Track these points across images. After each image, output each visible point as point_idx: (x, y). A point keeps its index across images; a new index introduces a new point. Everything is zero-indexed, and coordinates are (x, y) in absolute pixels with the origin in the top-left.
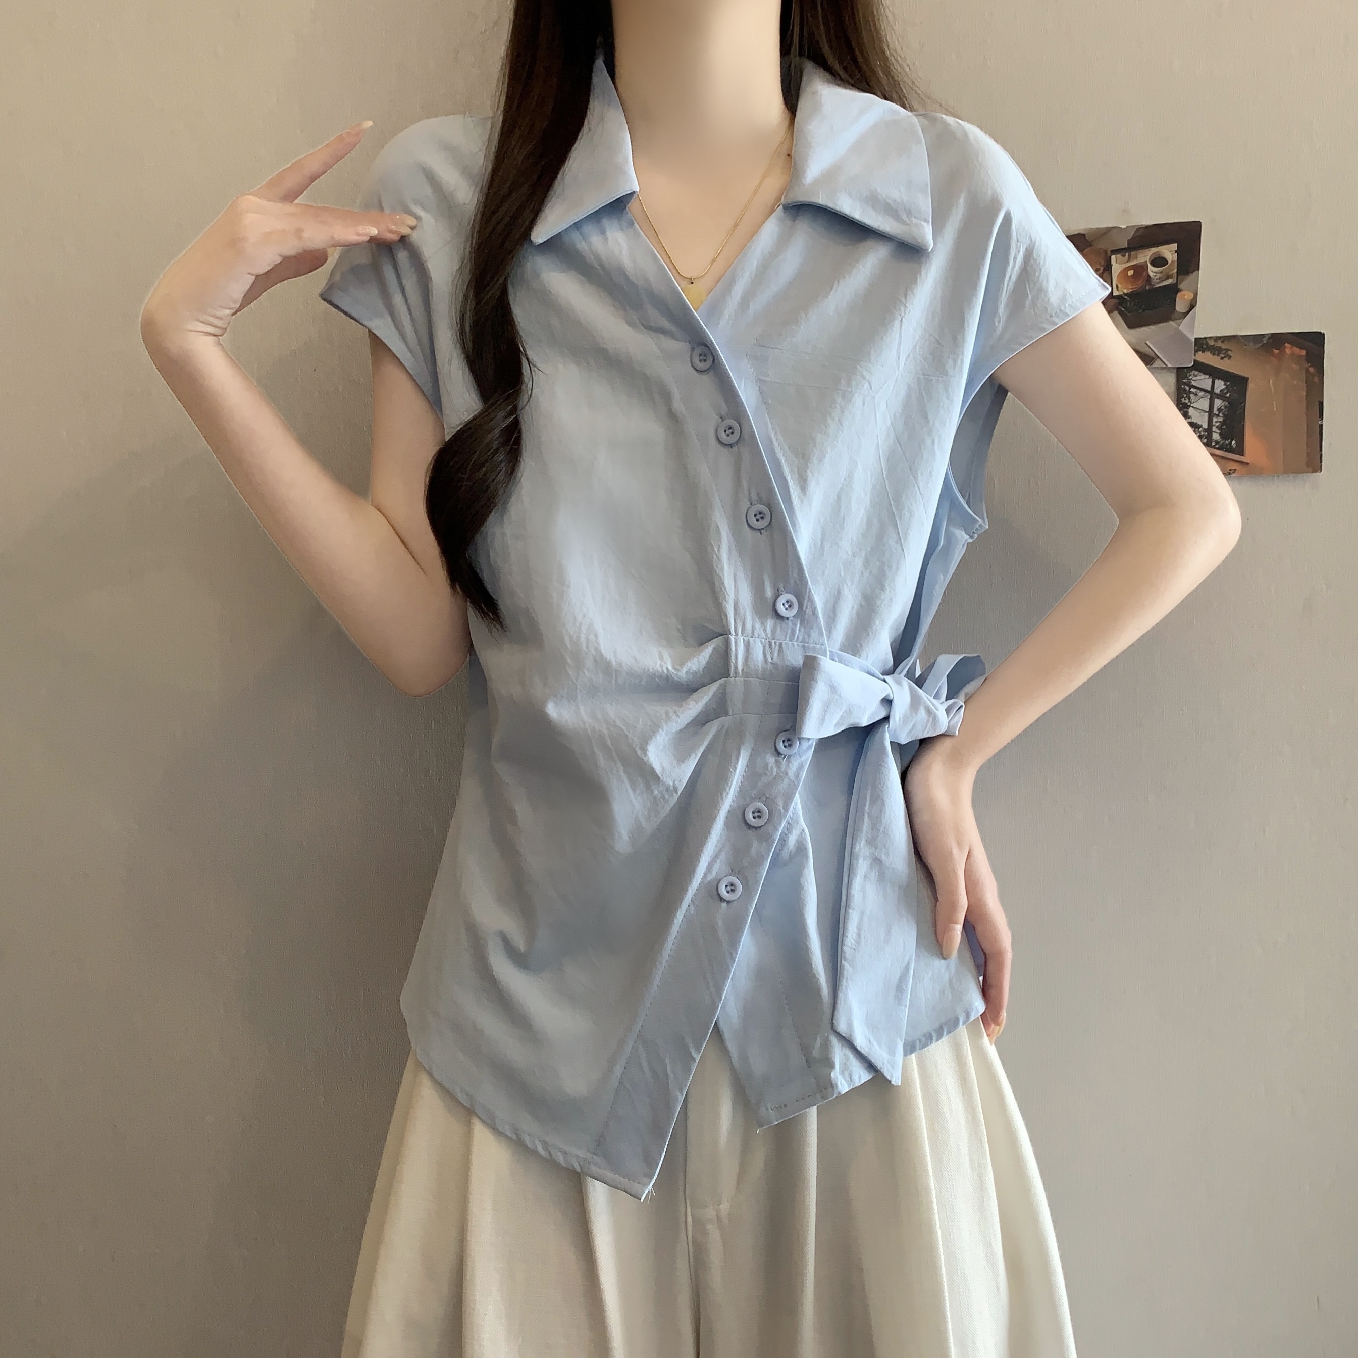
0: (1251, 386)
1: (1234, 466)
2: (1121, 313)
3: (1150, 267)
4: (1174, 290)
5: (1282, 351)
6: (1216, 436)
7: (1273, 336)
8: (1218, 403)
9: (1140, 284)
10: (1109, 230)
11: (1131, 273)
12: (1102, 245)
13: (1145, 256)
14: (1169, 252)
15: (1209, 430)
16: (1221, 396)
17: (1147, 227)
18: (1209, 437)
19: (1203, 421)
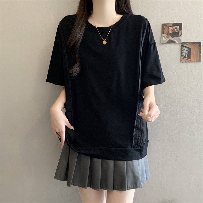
0: (191, 49)
1: (189, 61)
2: (171, 35)
3: (175, 29)
4: (178, 32)
5: (195, 45)
6: (187, 56)
7: (194, 42)
8: (187, 52)
9: (173, 31)
10: (169, 23)
11: (172, 30)
12: (168, 25)
13: (174, 27)
14: (178, 27)
15: (186, 56)
16: (187, 51)
17: (175, 23)
18: (186, 57)
19: (185, 54)
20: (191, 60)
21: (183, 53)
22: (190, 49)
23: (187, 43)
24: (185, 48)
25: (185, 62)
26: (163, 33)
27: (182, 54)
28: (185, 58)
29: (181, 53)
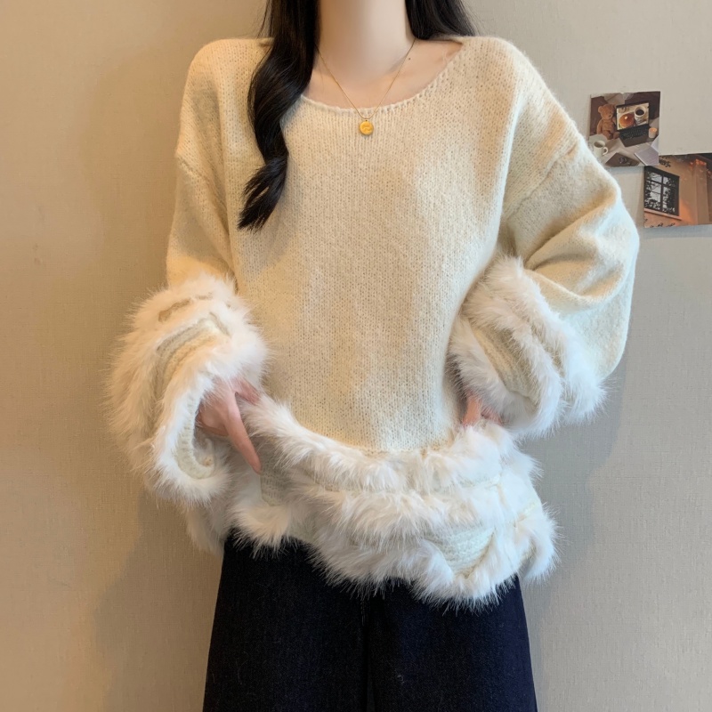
0: (681, 180)
1: (674, 221)
3: (636, 115)
4: (647, 127)
5: (695, 164)
6: (665, 206)
7: (690, 155)
8: (665, 189)
9: (630, 124)
10: (616, 94)
11: (626, 118)
12: (612, 103)
13: (633, 109)
14: (645, 107)
17: (635, 94)
18: (661, 207)
19: (658, 199)
20: (680, 220)
21: (652, 194)
23: (664, 159)
25: (661, 225)
26: (595, 133)
27: (649, 196)
28: (661, 211)
29: (645, 193)
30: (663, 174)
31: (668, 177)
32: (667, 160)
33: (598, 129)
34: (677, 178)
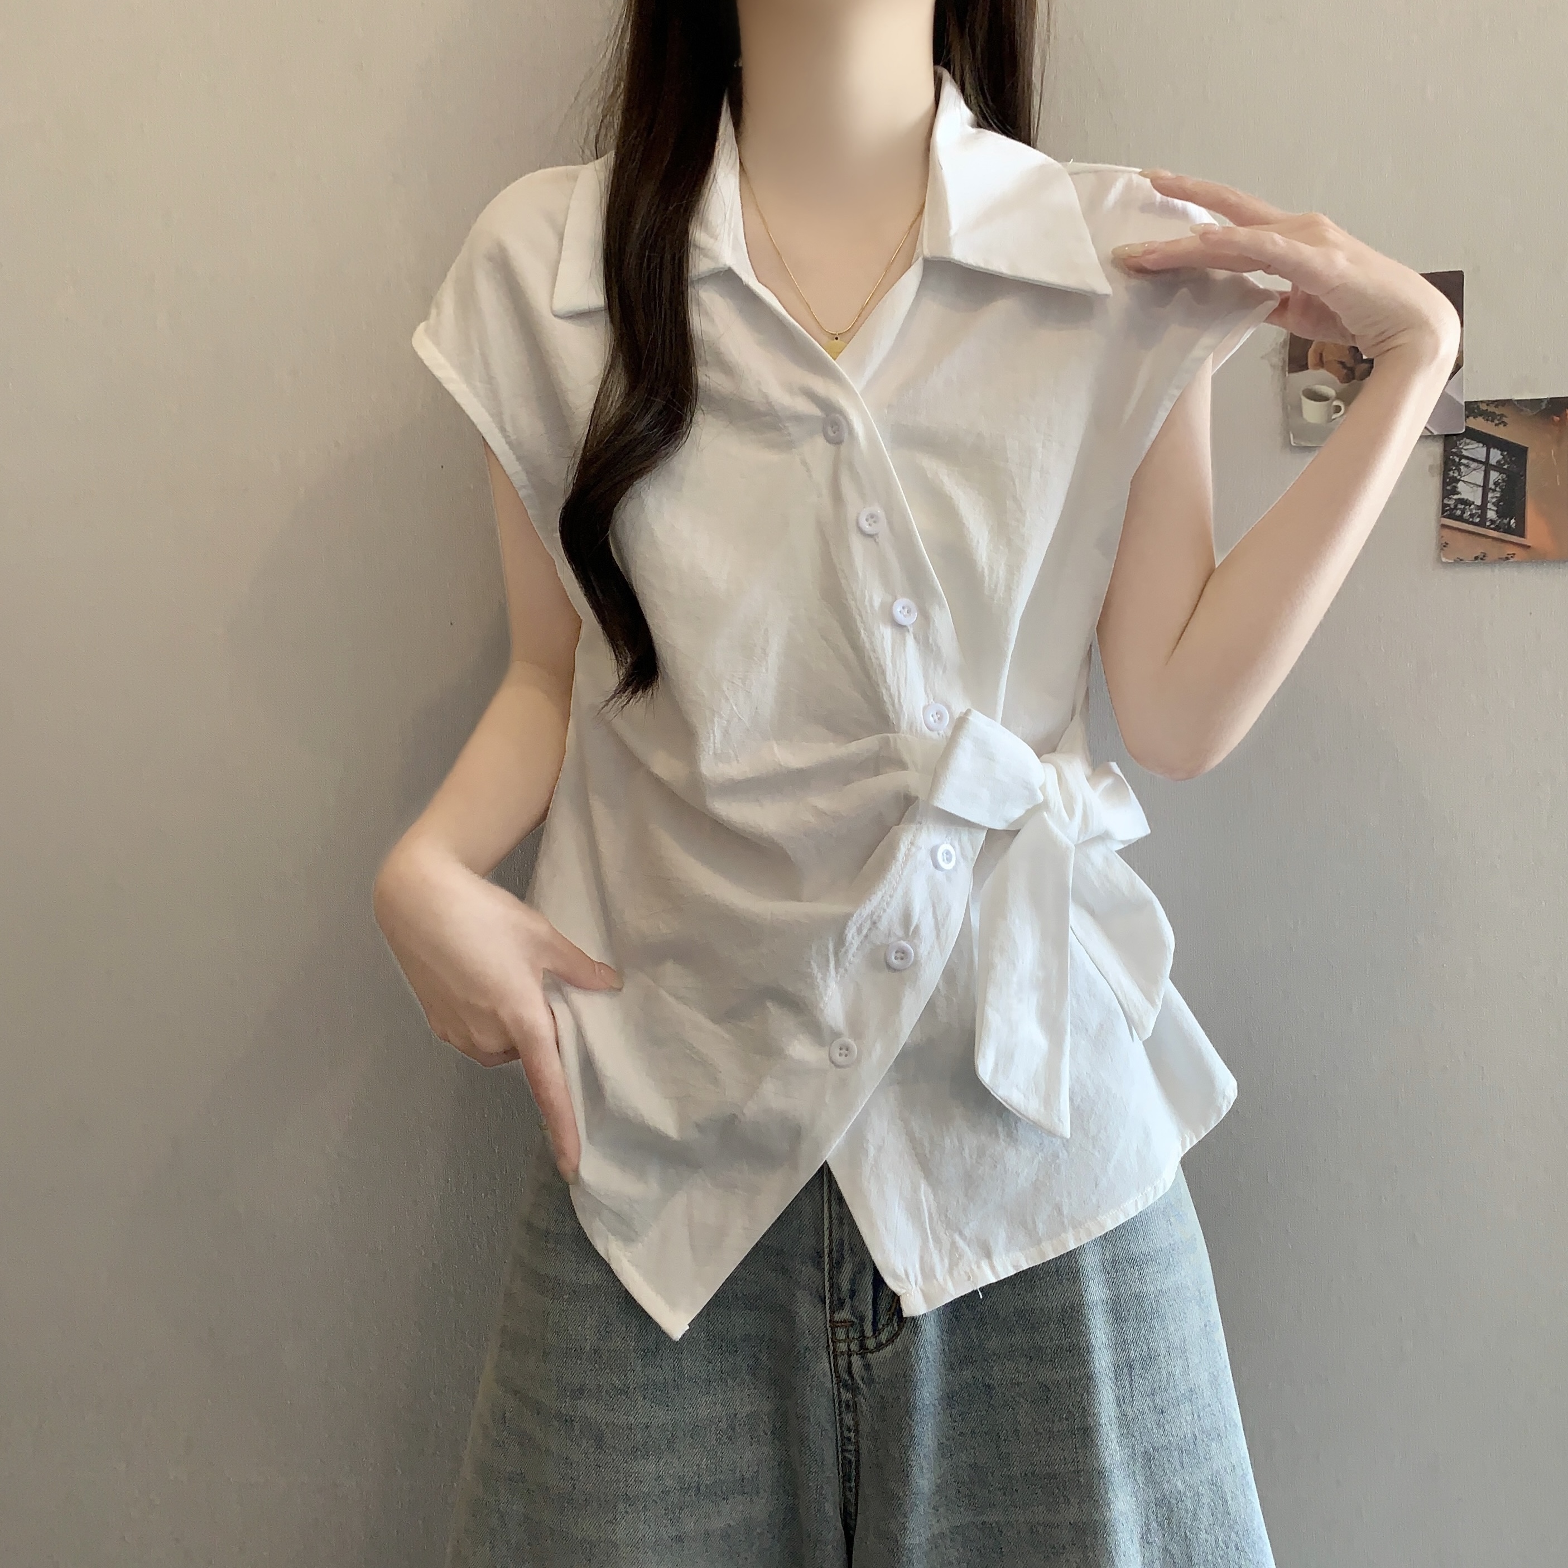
0: (1531, 456)
1: (1513, 550)
5: (1563, 418)
6: (1491, 515)
7: (1554, 400)
8: (1494, 475)
15: (1483, 507)
16: (1498, 468)
18: (1483, 516)
19: (1475, 497)
20: (1529, 547)
21: (1460, 486)
22: (1516, 454)
23: (1491, 409)
24: (1476, 450)
25: (1480, 559)
26: (1305, 367)
27: (1455, 491)
28: (1481, 524)
29: (1445, 484)
30: (1488, 441)
31: (1502, 450)
32: (1498, 411)
33: (1311, 358)
34: (1524, 450)
